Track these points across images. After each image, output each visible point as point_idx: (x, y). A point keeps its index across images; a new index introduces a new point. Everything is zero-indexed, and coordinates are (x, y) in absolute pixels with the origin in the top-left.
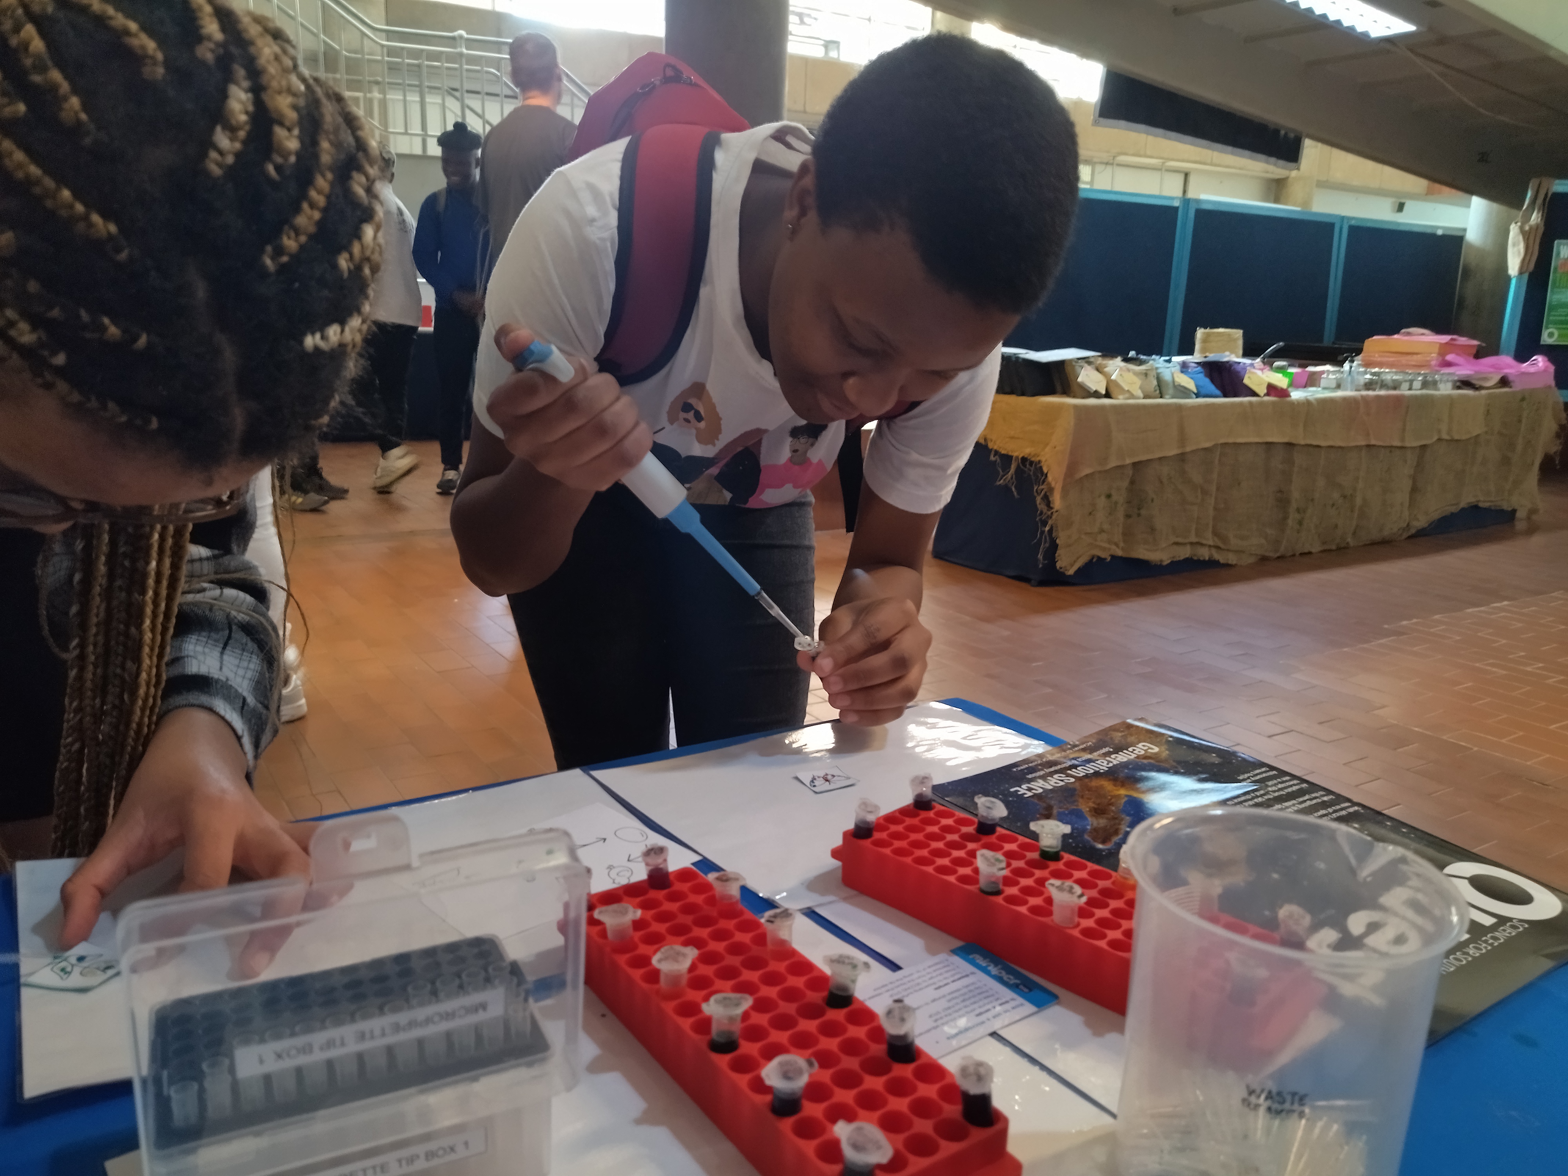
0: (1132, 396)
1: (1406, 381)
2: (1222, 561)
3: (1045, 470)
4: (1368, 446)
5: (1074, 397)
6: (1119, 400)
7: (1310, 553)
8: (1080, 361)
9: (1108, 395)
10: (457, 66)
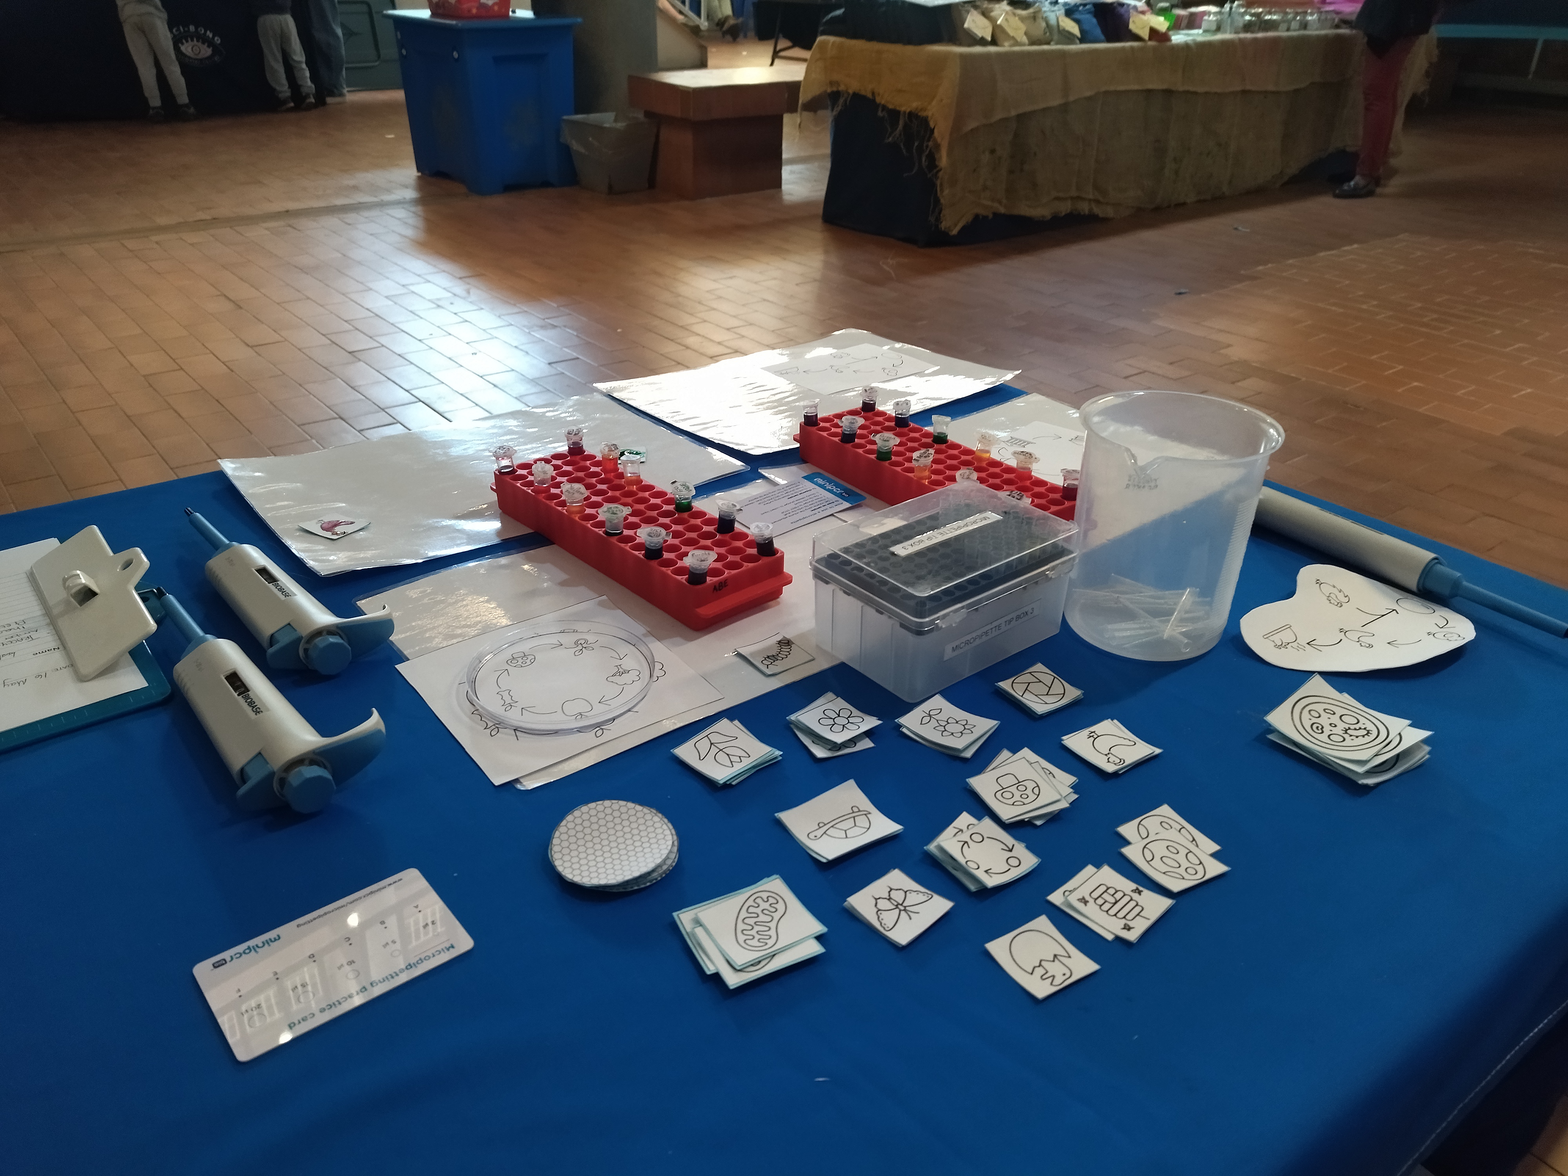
0: (1017, 43)
1: (1284, 22)
2: (1101, 215)
3: (932, 125)
4: (1244, 92)
5: (961, 44)
6: (1005, 47)
7: (1184, 204)
9: (994, 42)
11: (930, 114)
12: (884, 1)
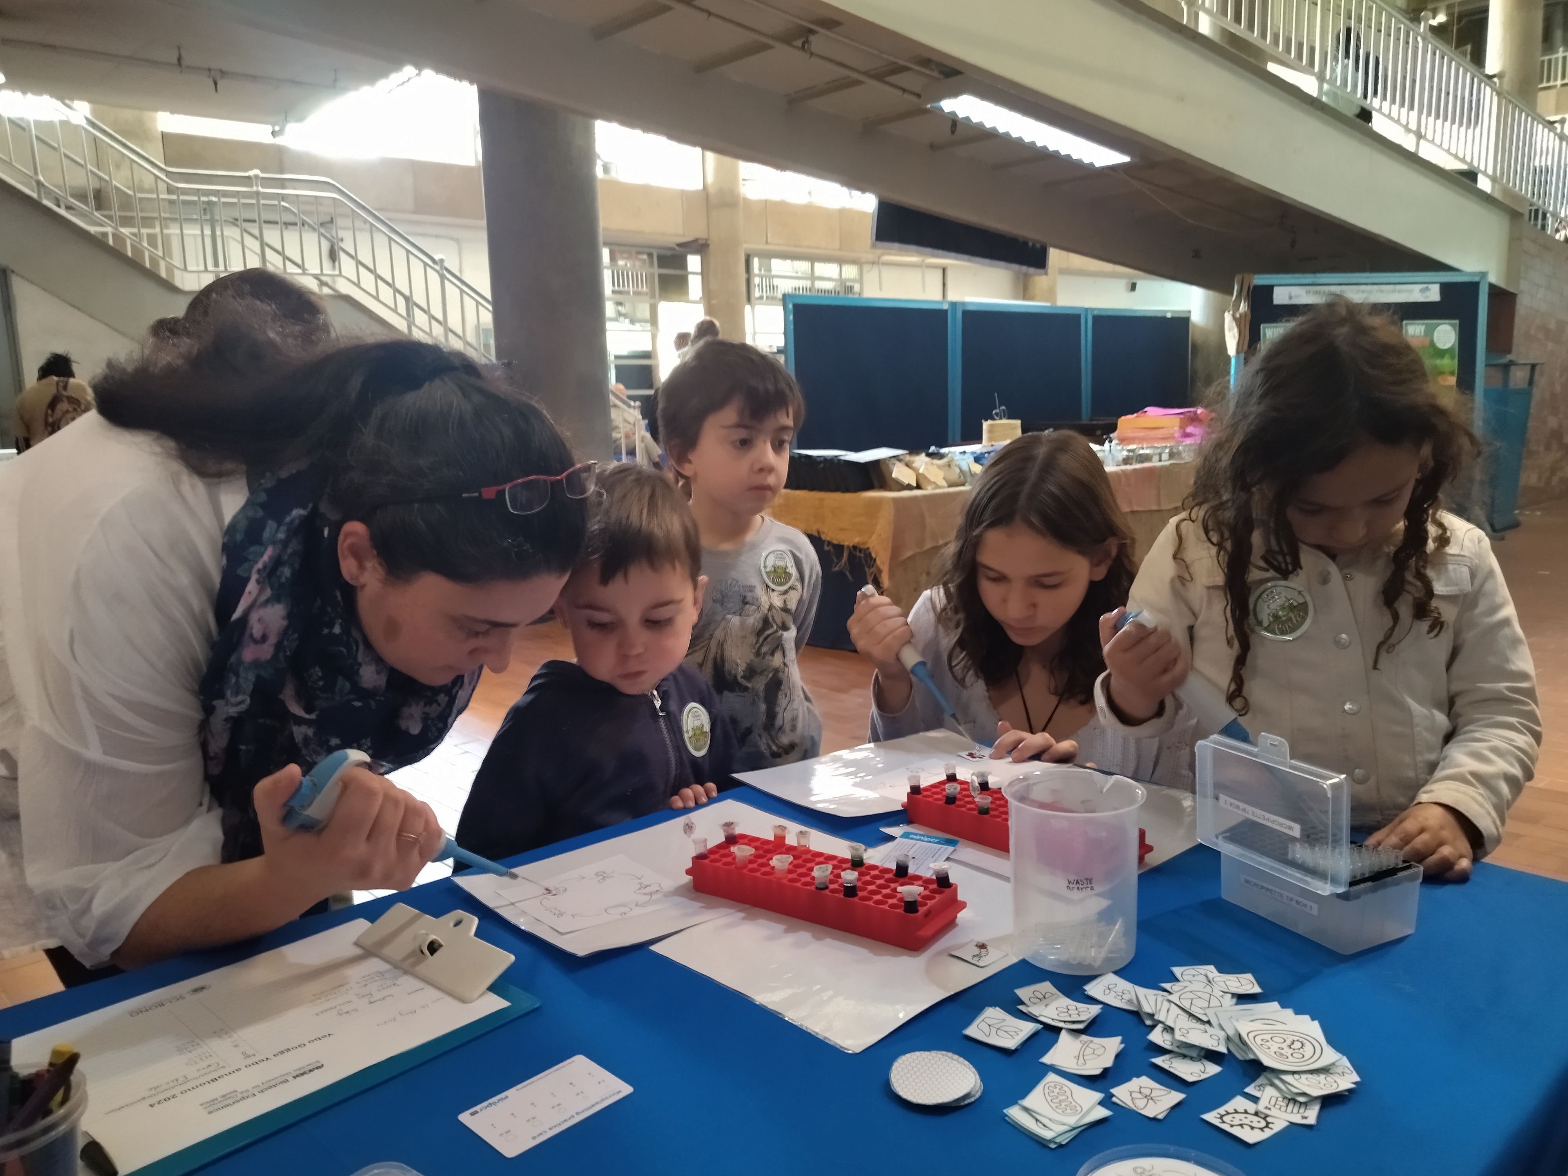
0: (938, 487)
1: (1156, 454)
3: (874, 556)
5: (890, 490)
6: (928, 491)
8: (892, 460)
9: (918, 487)
10: (254, 201)
11: (871, 546)
12: (822, 459)
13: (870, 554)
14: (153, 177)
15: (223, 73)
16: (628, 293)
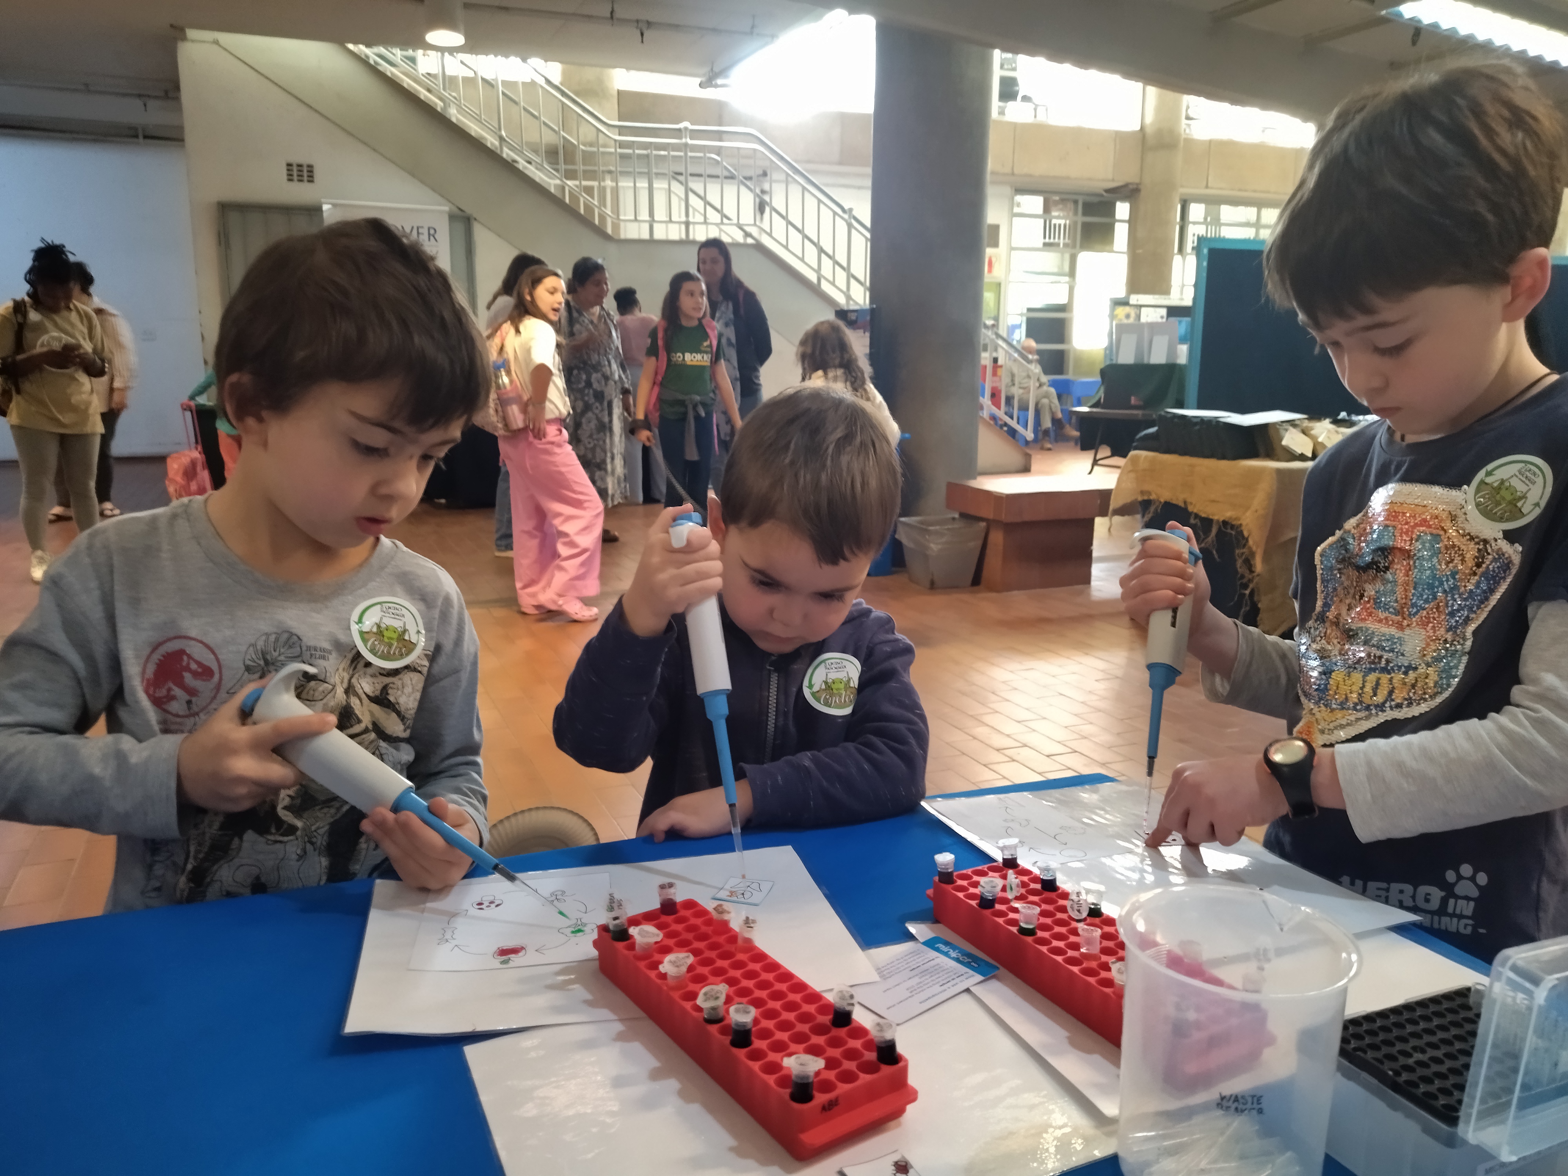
3: (1246, 534)
5: (1278, 460)
8: (1284, 424)
10: (682, 154)
11: (1244, 523)
12: (1199, 420)
13: (1242, 532)
14: (595, 130)
15: (649, 24)
16: (1058, 245)
